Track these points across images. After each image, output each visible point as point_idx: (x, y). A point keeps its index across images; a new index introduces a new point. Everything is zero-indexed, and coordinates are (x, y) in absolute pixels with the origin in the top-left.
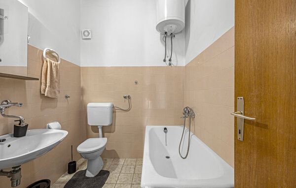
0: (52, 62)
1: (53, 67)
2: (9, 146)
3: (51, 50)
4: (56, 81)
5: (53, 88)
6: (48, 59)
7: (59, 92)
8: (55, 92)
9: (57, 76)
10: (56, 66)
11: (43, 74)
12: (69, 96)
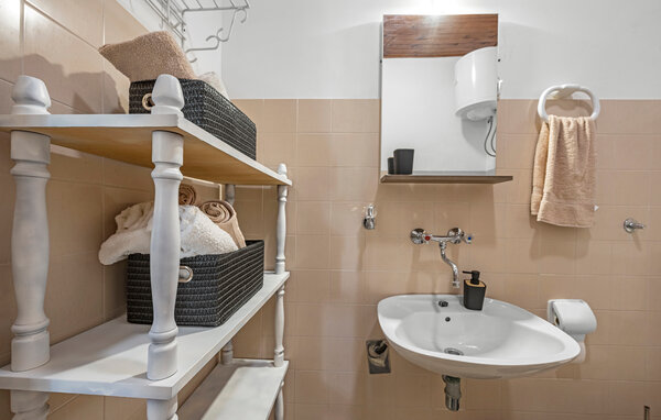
0: (565, 120)
1: (566, 136)
2: (448, 319)
3: (563, 86)
4: (576, 177)
5: (566, 197)
6: (551, 118)
7: (591, 208)
8: (572, 211)
9: (580, 158)
10: (579, 130)
11: (536, 162)
12: (640, 222)
